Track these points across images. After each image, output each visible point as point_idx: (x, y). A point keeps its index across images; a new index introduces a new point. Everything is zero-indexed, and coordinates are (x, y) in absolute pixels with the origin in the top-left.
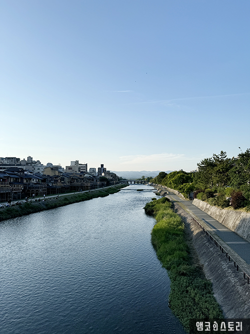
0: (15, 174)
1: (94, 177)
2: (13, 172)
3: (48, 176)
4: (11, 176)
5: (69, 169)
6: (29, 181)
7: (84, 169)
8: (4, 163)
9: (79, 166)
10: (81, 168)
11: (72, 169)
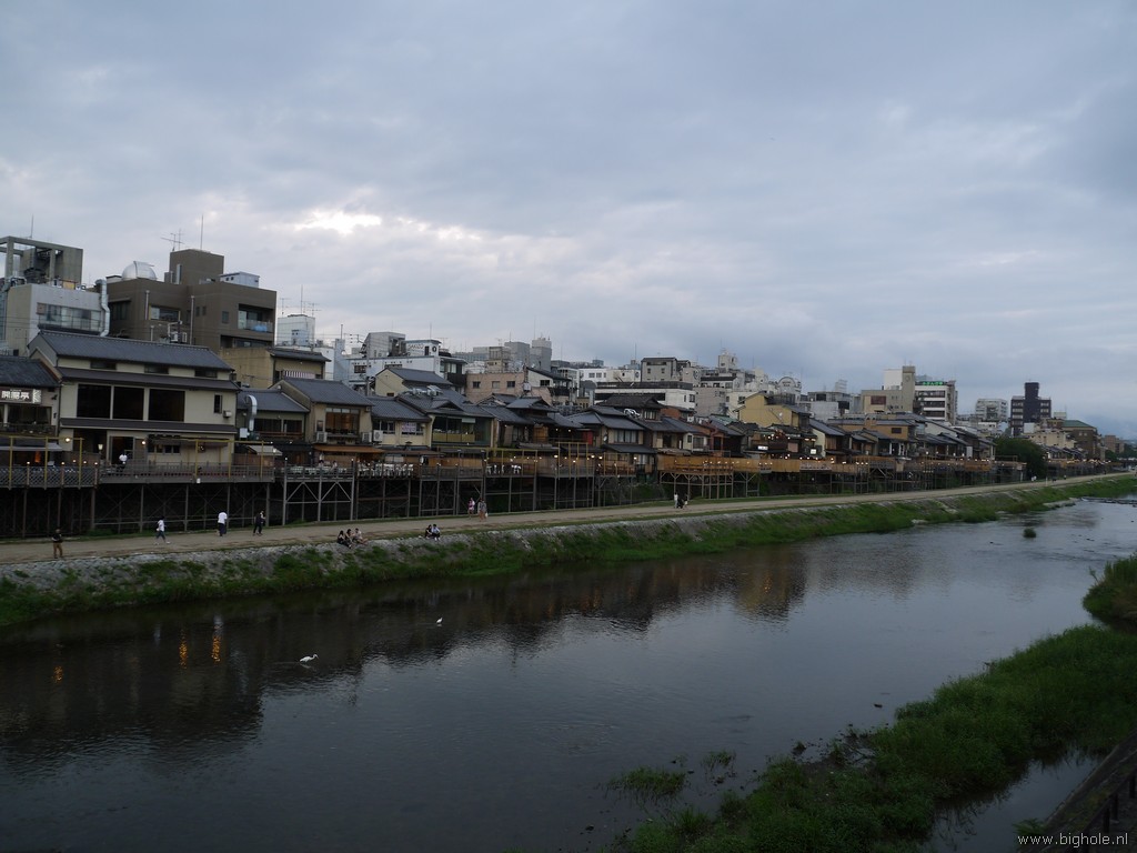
0: (625, 418)
1: (967, 436)
2: (622, 408)
3: (753, 426)
4: (609, 423)
5: (873, 403)
6: (674, 443)
7: (941, 404)
8: (625, 379)
9: (918, 388)
10: (926, 399)
11: (884, 403)
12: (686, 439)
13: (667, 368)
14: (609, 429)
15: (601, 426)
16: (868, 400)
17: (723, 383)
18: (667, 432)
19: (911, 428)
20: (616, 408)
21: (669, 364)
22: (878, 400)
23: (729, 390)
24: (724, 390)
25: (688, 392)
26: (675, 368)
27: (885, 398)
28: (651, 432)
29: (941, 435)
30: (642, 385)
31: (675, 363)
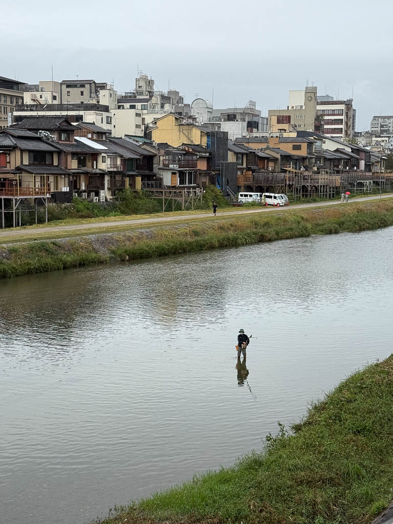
0: (39, 139)
1: (357, 151)
2: (36, 130)
3: (164, 146)
4: (23, 144)
5: (278, 122)
6: (89, 164)
7: (340, 122)
8: (42, 101)
9: (320, 107)
10: (326, 118)
11: (289, 122)
12: (100, 159)
13: (86, 90)
14: (22, 151)
15: (14, 148)
16: (274, 119)
17: (139, 105)
18: (82, 154)
19: (310, 144)
20: (30, 130)
21: (87, 86)
22: (284, 119)
23: (145, 112)
24: (140, 112)
25: (105, 114)
26: (93, 90)
27: (289, 117)
28: (66, 154)
29: (337, 151)
30: (60, 107)
31: (93, 85)
